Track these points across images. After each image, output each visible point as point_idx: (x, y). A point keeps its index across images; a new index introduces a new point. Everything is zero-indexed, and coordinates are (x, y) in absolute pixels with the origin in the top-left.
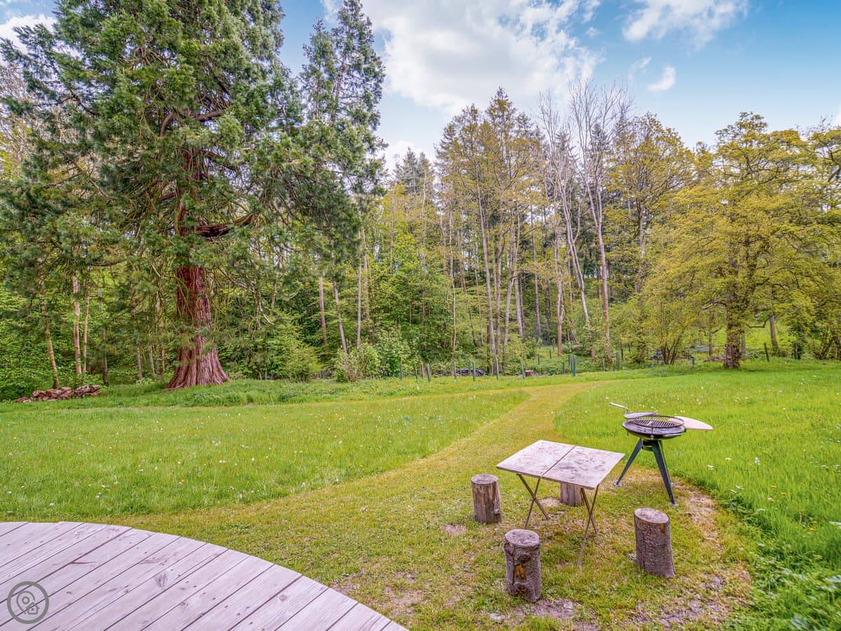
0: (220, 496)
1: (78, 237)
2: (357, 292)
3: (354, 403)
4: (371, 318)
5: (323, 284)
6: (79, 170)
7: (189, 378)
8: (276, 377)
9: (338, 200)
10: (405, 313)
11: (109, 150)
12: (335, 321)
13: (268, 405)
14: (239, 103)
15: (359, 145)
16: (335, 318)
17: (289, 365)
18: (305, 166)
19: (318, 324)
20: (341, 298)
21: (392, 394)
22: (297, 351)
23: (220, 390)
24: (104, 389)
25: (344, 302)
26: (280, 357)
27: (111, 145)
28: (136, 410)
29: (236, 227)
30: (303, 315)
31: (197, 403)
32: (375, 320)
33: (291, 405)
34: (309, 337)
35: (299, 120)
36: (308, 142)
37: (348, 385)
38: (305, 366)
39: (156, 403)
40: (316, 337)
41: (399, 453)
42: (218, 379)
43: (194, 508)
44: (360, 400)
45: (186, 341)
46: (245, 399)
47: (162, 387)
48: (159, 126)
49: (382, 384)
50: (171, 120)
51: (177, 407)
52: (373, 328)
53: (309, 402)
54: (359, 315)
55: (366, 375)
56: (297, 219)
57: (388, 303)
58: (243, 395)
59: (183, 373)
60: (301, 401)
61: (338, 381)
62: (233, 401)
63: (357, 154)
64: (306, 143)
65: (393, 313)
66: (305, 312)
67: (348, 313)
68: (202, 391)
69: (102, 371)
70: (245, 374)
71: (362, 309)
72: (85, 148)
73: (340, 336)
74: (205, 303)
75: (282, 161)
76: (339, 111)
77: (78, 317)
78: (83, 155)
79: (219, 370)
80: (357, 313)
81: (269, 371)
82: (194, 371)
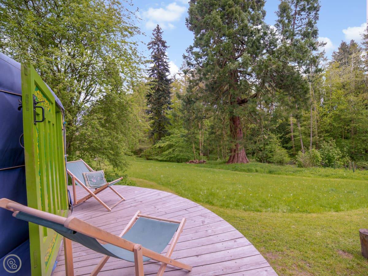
0: (237, 205)
1: (199, 110)
2: (310, 123)
3: (304, 178)
4: (318, 136)
5: (292, 120)
6: (200, 87)
7: (234, 160)
8: (269, 162)
9: (296, 79)
10: (339, 133)
11: (207, 78)
12: (299, 137)
13: (264, 174)
14: (249, 47)
15: (306, 49)
16: (298, 136)
17: (275, 158)
18: (278, 67)
19: (290, 139)
20: (301, 126)
21: (327, 176)
22: (279, 151)
23: (245, 166)
24: (208, 161)
25: (303, 128)
26: (271, 154)
27: (207, 77)
28: (215, 170)
29: (250, 99)
30: (282, 135)
31: (236, 170)
32: (320, 137)
33: (274, 175)
34: (285, 145)
35: (276, 46)
36: (279, 56)
37: (303, 169)
38: (282, 158)
39: (222, 168)
40: (289, 145)
41: (321, 206)
42: (245, 161)
43: (227, 207)
44: (309, 177)
45: (233, 146)
46: (255, 171)
47: (225, 163)
48: (222, 65)
49: (322, 170)
50: (226, 62)
51: (229, 171)
52: (319, 141)
53: (282, 175)
54: (311, 135)
55: (314, 165)
56: (277, 91)
57: (328, 128)
58: (253, 169)
59: (232, 158)
60: (279, 174)
61: (299, 167)
62: (249, 171)
63: (305, 54)
64: (278, 56)
65: (332, 133)
66: (283, 133)
67: (305, 134)
68: (238, 165)
69: (207, 156)
70: (257, 160)
71: (313, 132)
72: (200, 80)
73: (301, 145)
74: (240, 130)
75: (268, 67)
76: (295, 35)
77: (201, 137)
78: (200, 82)
79: (245, 158)
80: (310, 134)
81: (266, 159)
82: (236, 157)
